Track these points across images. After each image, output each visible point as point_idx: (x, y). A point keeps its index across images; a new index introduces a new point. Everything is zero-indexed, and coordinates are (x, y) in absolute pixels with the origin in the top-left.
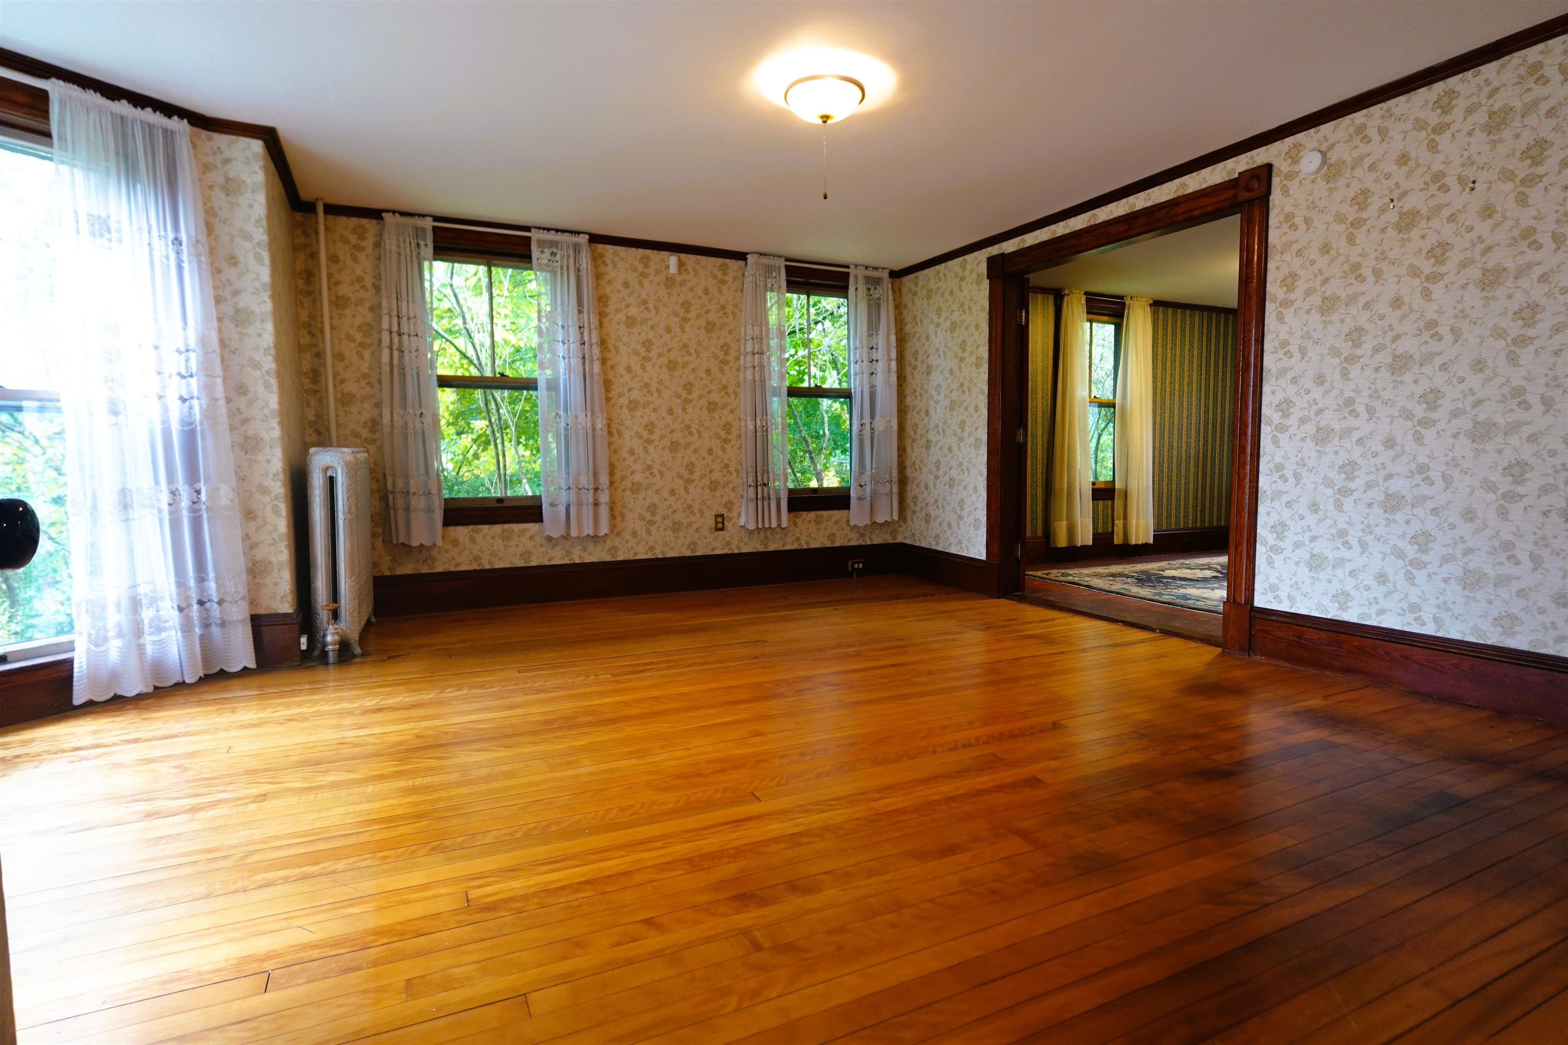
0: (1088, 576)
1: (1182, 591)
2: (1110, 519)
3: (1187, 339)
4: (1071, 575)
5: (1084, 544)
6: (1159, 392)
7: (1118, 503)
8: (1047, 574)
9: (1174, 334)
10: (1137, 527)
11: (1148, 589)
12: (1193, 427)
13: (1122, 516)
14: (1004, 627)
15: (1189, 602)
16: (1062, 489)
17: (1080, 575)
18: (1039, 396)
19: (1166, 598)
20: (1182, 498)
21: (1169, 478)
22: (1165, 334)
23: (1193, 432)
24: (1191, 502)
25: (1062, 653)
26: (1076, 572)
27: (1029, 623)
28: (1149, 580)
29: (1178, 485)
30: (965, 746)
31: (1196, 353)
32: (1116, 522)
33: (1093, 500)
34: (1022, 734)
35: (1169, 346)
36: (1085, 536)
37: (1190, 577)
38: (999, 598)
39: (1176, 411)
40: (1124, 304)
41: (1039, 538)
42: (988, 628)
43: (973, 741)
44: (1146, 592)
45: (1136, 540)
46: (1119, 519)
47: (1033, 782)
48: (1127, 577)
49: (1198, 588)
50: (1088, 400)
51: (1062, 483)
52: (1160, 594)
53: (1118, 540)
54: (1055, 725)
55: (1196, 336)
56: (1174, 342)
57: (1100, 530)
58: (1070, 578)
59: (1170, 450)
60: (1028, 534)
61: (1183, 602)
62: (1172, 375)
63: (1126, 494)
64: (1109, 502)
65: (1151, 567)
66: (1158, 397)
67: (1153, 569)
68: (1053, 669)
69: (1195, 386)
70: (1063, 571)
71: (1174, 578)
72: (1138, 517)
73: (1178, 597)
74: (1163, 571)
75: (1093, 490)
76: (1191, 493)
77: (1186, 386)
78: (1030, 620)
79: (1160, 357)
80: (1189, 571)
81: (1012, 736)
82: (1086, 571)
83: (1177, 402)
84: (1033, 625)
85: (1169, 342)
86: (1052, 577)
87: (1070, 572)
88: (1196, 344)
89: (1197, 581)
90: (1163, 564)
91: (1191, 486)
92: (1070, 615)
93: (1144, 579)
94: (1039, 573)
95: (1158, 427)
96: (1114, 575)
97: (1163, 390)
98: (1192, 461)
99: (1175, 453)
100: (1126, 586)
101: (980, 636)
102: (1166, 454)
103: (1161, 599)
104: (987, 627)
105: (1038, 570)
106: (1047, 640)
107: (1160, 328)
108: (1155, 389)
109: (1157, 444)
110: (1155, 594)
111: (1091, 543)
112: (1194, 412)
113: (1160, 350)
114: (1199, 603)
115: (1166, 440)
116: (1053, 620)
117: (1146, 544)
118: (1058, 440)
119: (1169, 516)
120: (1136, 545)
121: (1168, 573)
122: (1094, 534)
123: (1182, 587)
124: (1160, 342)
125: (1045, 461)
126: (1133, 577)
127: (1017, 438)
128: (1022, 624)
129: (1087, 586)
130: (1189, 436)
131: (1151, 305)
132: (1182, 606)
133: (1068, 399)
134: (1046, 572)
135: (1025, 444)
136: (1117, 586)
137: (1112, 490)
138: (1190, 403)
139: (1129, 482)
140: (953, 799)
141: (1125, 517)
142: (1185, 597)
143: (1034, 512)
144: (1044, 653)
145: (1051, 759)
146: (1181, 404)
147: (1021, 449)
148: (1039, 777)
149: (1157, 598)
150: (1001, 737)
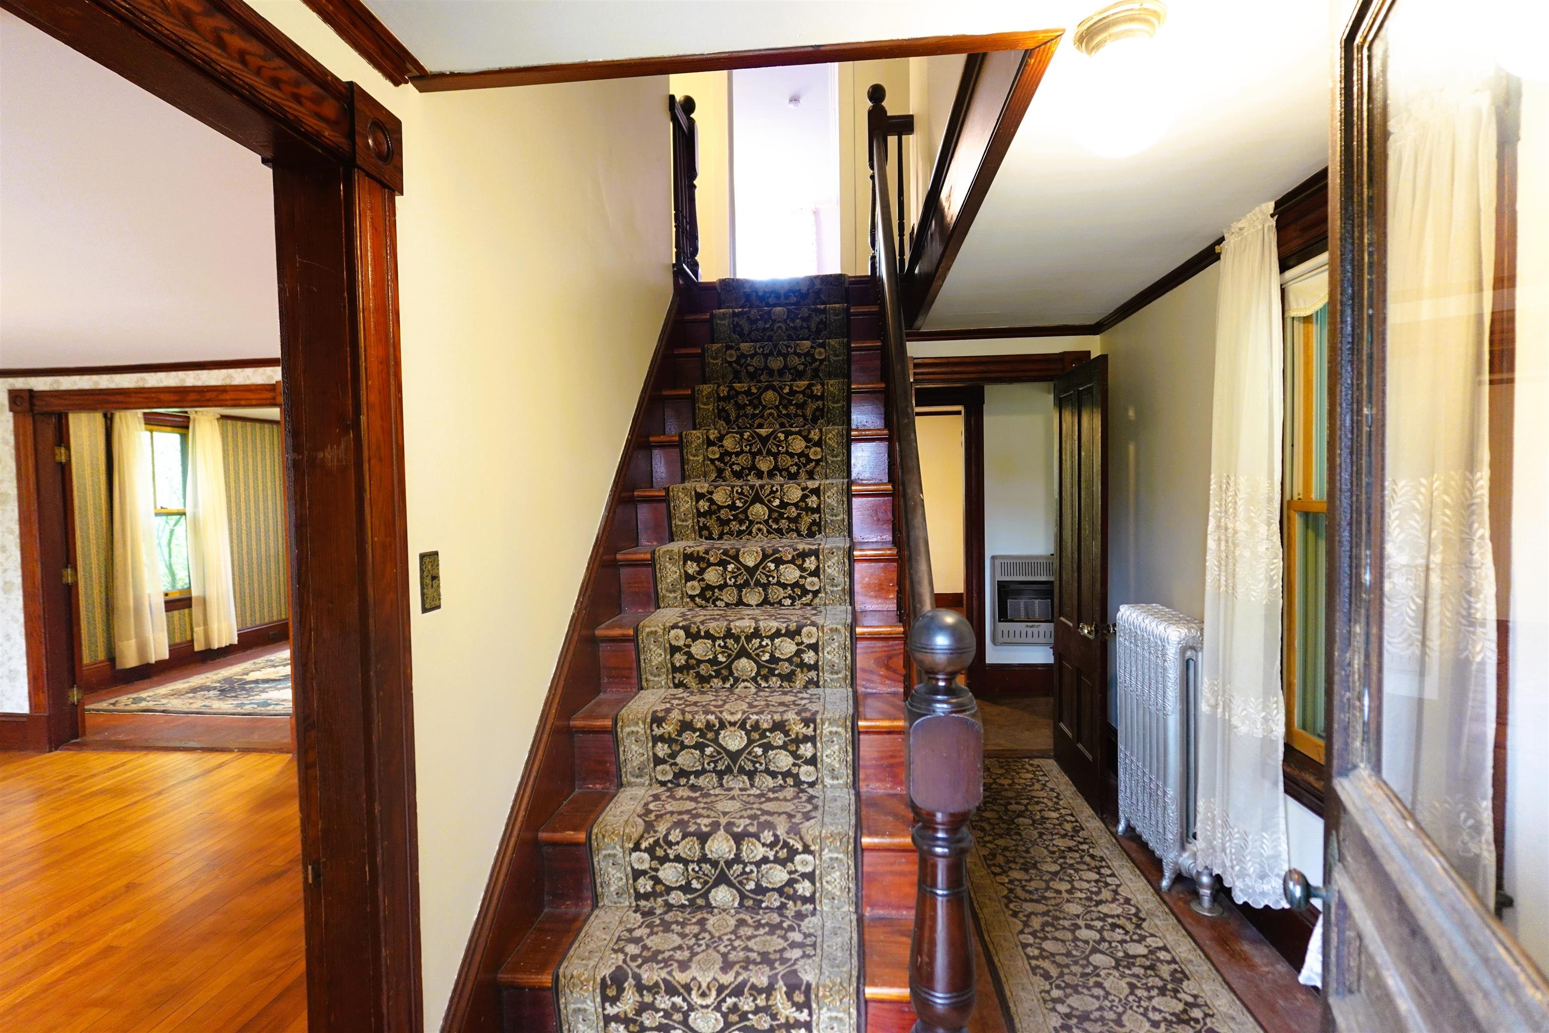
0: (165, 696)
1: (264, 696)
2: (188, 628)
3: (259, 450)
4: (144, 699)
5: (159, 658)
6: (233, 499)
7: (196, 610)
8: (114, 704)
9: (245, 446)
10: (219, 630)
11: (230, 701)
12: (271, 529)
13: (201, 622)
14: (61, 789)
15: (269, 708)
16: (127, 608)
17: (154, 698)
18: (91, 511)
19: (248, 708)
20: (265, 595)
21: (251, 577)
22: (236, 446)
23: (271, 533)
24: (274, 597)
25: (136, 803)
26: (151, 694)
27: (94, 776)
28: (233, 689)
29: (260, 583)
30: (25, 948)
31: (268, 462)
32: (196, 629)
33: (167, 611)
34: (93, 909)
35: (241, 457)
36: (159, 650)
37: (272, 677)
38: (51, 751)
39: (253, 516)
40: (188, 418)
41: (102, 662)
42: (42, 796)
43: (36, 938)
44: (227, 705)
45: (219, 641)
46: (199, 626)
47: (108, 951)
48: (209, 689)
49: (279, 689)
50: (153, 512)
51: (127, 600)
52: (241, 705)
53: (198, 647)
54: (130, 887)
55: (268, 446)
56: (245, 453)
57: (178, 640)
58: (143, 705)
59: (249, 552)
60: (86, 660)
61: (262, 709)
62: (246, 484)
63: (204, 601)
64: (186, 611)
65: (233, 671)
66: (233, 504)
67: (236, 674)
68: (126, 825)
69: (269, 492)
70: (134, 696)
71: (256, 682)
72: (219, 621)
73: (259, 705)
74: (247, 674)
75: (166, 602)
76: (273, 588)
77: (260, 492)
78: (95, 772)
79: (231, 468)
80: (273, 669)
81: (81, 915)
82: (163, 690)
83: (252, 508)
84: (99, 778)
85: (241, 453)
86: (120, 707)
87: (144, 695)
88: (268, 454)
89: (279, 680)
90: (248, 665)
91: (273, 582)
92: (143, 753)
93: (228, 689)
94: (104, 705)
95: (235, 532)
96: (194, 690)
97: (238, 497)
98: (272, 559)
99: (254, 555)
100: (206, 703)
101: (28, 809)
102: (245, 556)
103: (243, 711)
104: (39, 795)
105: (101, 701)
106: (118, 792)
107: (230, 439)
108: (228, 497)
109: (235, 548)
110: (238, 706)
111: (167, 657)
112: (271, 515)
113: (231, 460)
114: (278, 707)
115: (245, 544)
116: (124, 764)
117: (231, 645)
118: (118, 552)
119: (253, 614)
120: (219, 649)
121: (253, 676)
122: (170, 646)
123: (264, 691)
124: (231, 453)
125: (103, 580)
126: (215, 688)
127: (64, 580)
128: (85, 779)
129: (163, 711)
130: (267, 537)
131: (218, 419)
132: (261, 715)
133: (128, 515)
134: (113, 701)
135: (76, 584)
136: (197, 704)
137: (190, 599)
138: (266, 508)
139: (207, 587)
140: (20, 1005)
141: (205, 623)
142: (266, 704)
143: (92, 635)
144: (111, 810)
145: (127, 922)
146: (257, 508)
147: (70, 593)
148: (114, 944)
149: (239, 710)
150: (69, 921)
